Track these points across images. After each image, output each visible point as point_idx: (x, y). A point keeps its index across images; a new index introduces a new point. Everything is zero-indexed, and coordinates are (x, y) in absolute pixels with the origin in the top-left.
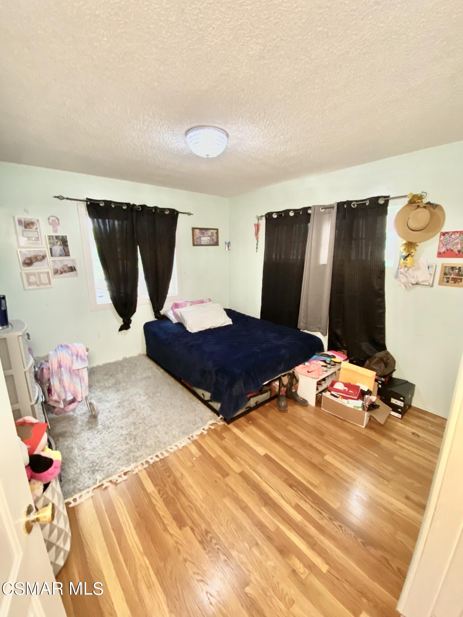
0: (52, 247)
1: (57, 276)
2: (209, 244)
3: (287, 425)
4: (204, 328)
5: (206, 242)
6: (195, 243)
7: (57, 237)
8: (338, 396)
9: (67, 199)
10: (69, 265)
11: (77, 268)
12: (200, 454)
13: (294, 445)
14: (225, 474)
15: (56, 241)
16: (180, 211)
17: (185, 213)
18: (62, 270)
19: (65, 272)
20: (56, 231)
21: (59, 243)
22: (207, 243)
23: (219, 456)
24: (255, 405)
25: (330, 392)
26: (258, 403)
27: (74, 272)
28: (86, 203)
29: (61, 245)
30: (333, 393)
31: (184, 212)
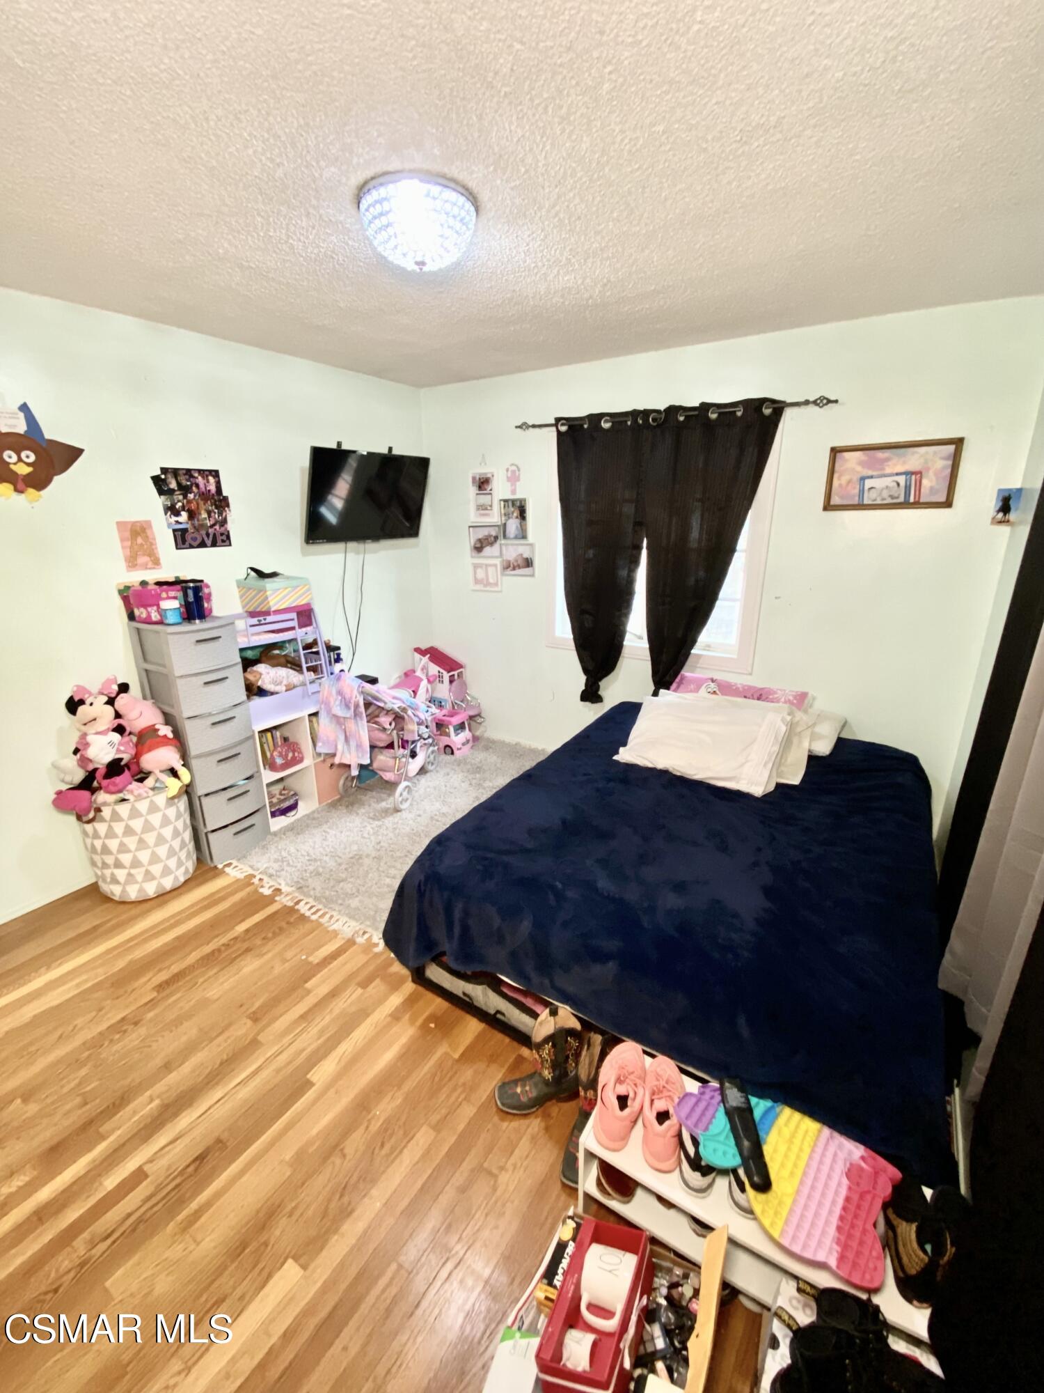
0: (507, 520)
1: (509, 572)
5: (885, 494)
6: (835, 500)
7: (513, 501)
9: (534, 426)
10: (525, 556)
11: (536, 563)
13: (344, 1156)
15: (512, 509)
18: (516, 564)
19: (519, 567)
20: (514, 492)
21: (515, 514)
24: (492, 1012)
26: (499, 1016)
27: (530, 568)
29: (517, 517)
31: (802, 399)
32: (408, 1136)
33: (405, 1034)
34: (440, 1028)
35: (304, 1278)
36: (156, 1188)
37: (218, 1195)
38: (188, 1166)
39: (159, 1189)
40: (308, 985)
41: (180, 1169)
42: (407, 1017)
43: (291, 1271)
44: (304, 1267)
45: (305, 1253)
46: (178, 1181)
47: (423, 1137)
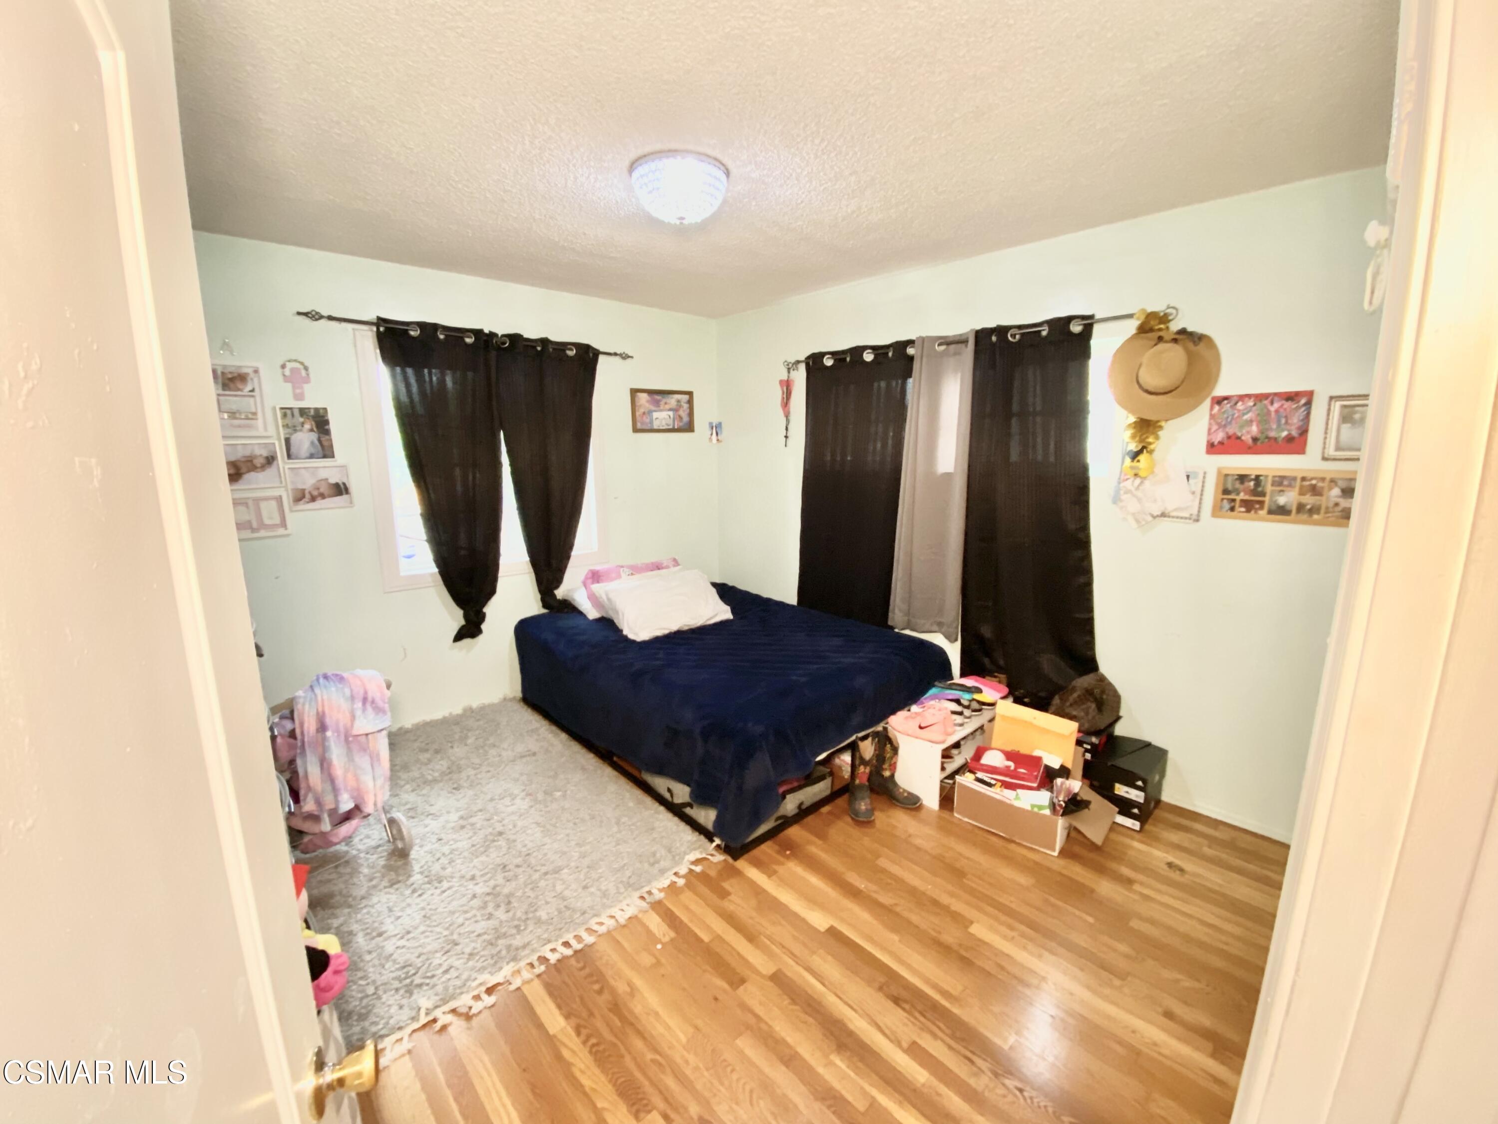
0: (291, 434)
1: (302, 506)
2: (671, 427)
3: (878, 856)
4: (664, 629)
5: (664, 423)
6: (639, 426)
7: (303, 412)
8: (993, 782)
9: (330, 318)
10: (333, 481)
11: (353, 488)
12: (672, 934)
13: (896, 905)
14: (736, 981)
15: (301, 420)
16: (602, 350)
17: (616, 354)
18: (315, 493)
19: (323, 496)
20: (299, 397)
21: (307, 426)
22: (668, 425)
23: (719, 938)
24: (796, 811)
25: (974, 773)
26: (804, 807)
27: (345, 497)
28: (375, 329)
29: (312, 430)
30: (980, 775)
31: (612, 351)
32: (883, 871)
33: (794, 868)
34: (792, 850)
35: (978, 922)
36: (922, 1029)
37: (927, 981)
38: (904, 1009)
39: (924, 1028)
40: (706, 938)
41: (908, 1016)
42: (776, 867)
43: (974, 929)
44: (972, 923)
45: (963, 922)
46: (917, 1015)
47: (883, 862)
